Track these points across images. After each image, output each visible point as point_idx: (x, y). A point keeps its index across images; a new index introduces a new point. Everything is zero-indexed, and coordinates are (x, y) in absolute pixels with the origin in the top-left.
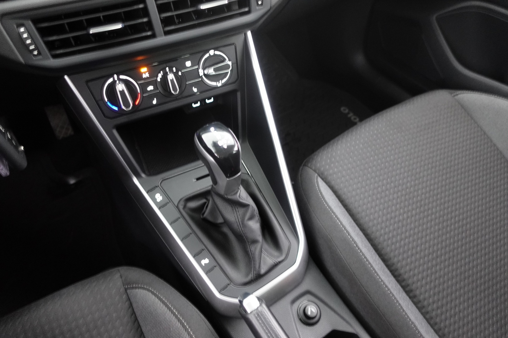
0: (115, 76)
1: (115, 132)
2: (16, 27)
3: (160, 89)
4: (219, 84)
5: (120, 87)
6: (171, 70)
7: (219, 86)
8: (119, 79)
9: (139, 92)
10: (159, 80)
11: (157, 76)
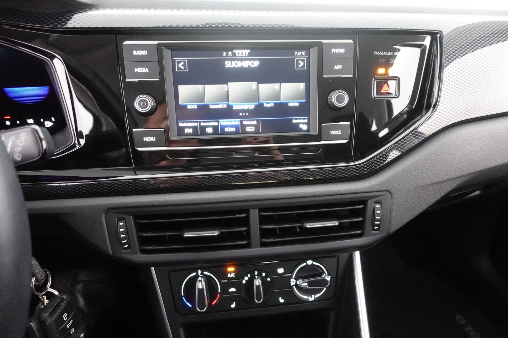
0: (200, 272)
1: (181, 331)
2: (117, 220)
3: (243, 293)
4: (311, 299)
5: (201, 285)
6: (260, 275)
7: (310, 300)
8: (202, 273)
9: (219, 291)
10: (244, 282)
11: (243, 279)
